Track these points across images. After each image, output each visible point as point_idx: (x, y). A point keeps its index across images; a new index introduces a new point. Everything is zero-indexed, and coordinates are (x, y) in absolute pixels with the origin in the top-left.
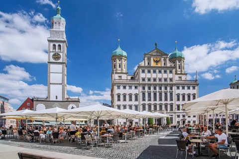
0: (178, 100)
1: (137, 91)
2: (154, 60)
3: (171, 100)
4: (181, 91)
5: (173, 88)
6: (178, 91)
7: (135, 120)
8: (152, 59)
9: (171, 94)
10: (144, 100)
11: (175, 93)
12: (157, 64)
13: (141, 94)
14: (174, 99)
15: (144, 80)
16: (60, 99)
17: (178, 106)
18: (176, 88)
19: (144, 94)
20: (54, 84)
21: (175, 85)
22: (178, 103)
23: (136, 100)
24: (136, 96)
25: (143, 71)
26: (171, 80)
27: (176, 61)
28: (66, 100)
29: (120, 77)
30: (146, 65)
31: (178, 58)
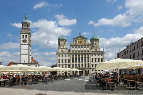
0: (93, 62)
1: (69, 58)
2: (79, 41)
3: (88, 62)
4: (94, 57)
6: (92, 57)
7: (68, 72)
9: (88, 59)
10: (73, 62)
11: (90, 58)
12: (80, 44)
13: (72, 59)
14: (90, 61)
15: (73, 51)
16: (27, 62)
17: (93, 65)
18: (91, 55)
20: (23, 55)
23: (69, 62)
24: (69, 60)
25: (73, 47)
26: (88, 51)
27: (93, 41)
28: (30, 63)
29: (62, 50)
30: (75, 44)
31: (95, 39)
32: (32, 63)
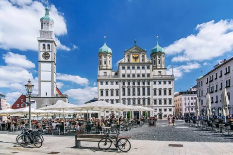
0: (155, 94)
1: (117, 87)
2: (133, 57)
3: (149, 94)
4: (157, 86)
5: (151, 83)
6: (154, 86)
7: (116, 114)
8: (131, 56)
9: (149, 89)
10: (124, 95)
11: (152, 88)
12: (136, 61)
13: (122, 89)
14: (151, 94)
15: (124, 76)
16: (49, 95)
17: (155, 101)
18: (153, 83)
19: (124, 89)
21: (152, 80)
22: (155, 97)
23: (117, 95)
24: (117, 91)
25: (124, 68)
26: (148, 75)
27: (156, 56)
28: (55, 96)
29: (105, 73)
30: (127, 61)
31: (158, 53)
32: (59, 96)
